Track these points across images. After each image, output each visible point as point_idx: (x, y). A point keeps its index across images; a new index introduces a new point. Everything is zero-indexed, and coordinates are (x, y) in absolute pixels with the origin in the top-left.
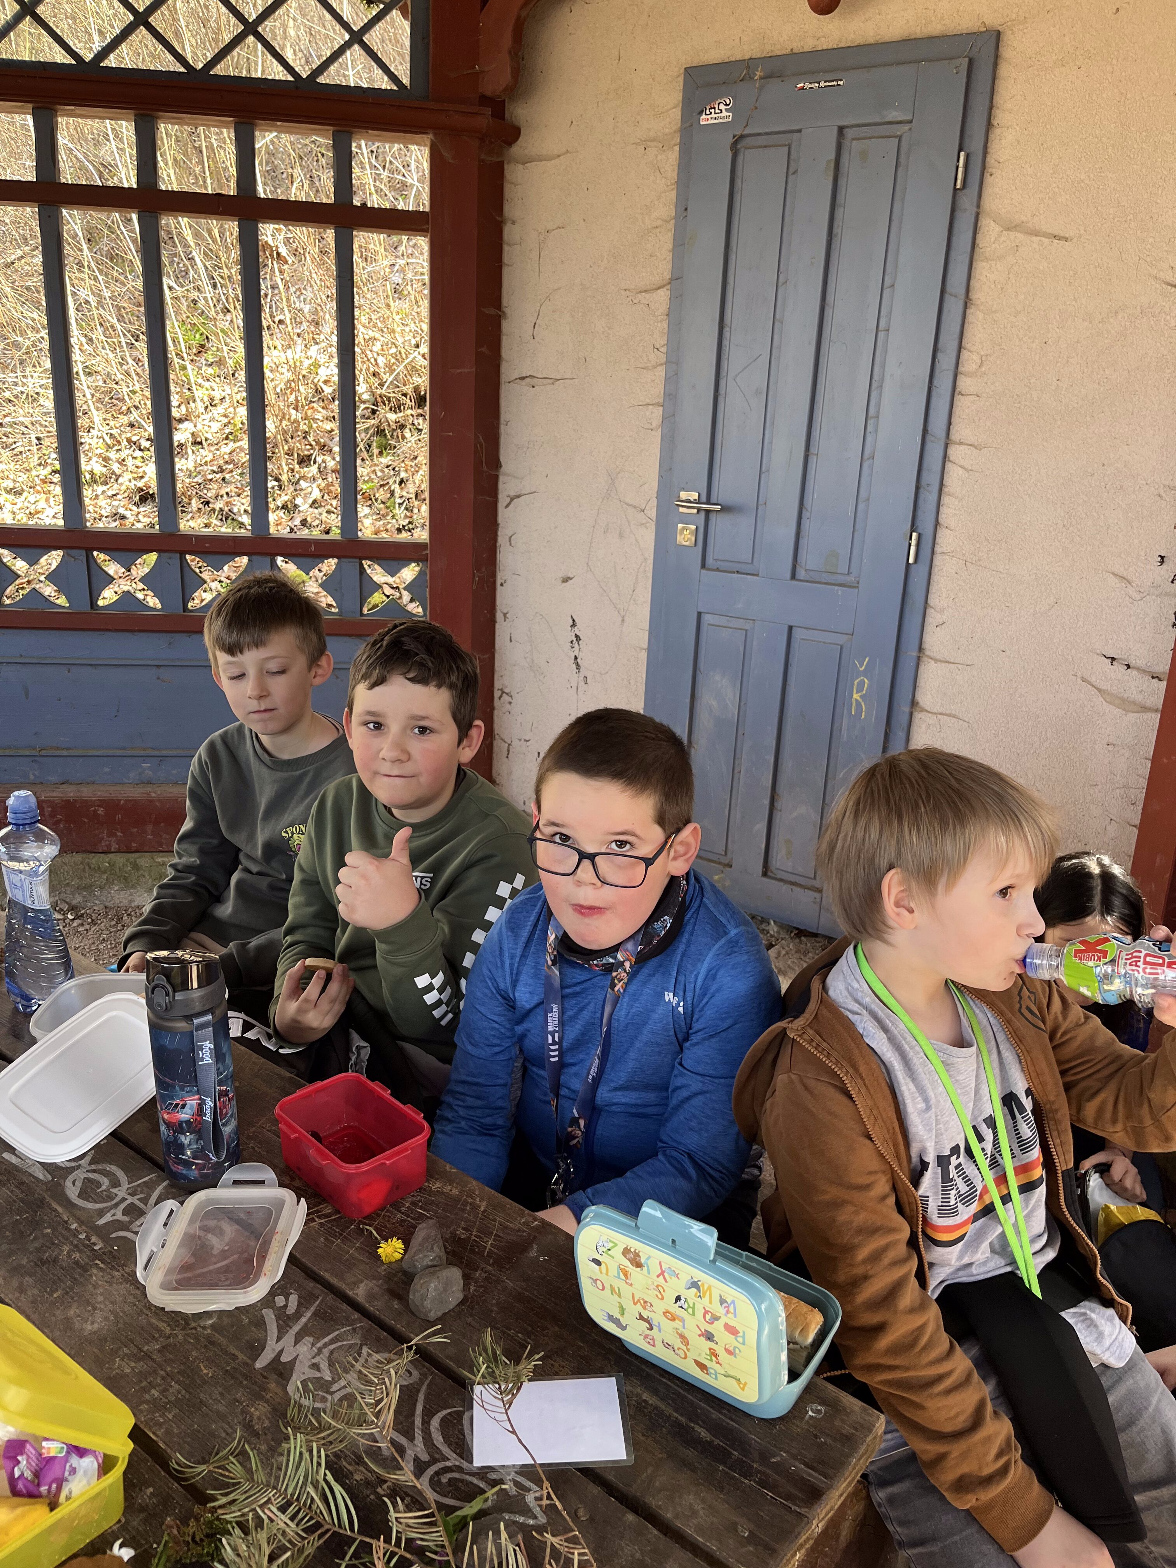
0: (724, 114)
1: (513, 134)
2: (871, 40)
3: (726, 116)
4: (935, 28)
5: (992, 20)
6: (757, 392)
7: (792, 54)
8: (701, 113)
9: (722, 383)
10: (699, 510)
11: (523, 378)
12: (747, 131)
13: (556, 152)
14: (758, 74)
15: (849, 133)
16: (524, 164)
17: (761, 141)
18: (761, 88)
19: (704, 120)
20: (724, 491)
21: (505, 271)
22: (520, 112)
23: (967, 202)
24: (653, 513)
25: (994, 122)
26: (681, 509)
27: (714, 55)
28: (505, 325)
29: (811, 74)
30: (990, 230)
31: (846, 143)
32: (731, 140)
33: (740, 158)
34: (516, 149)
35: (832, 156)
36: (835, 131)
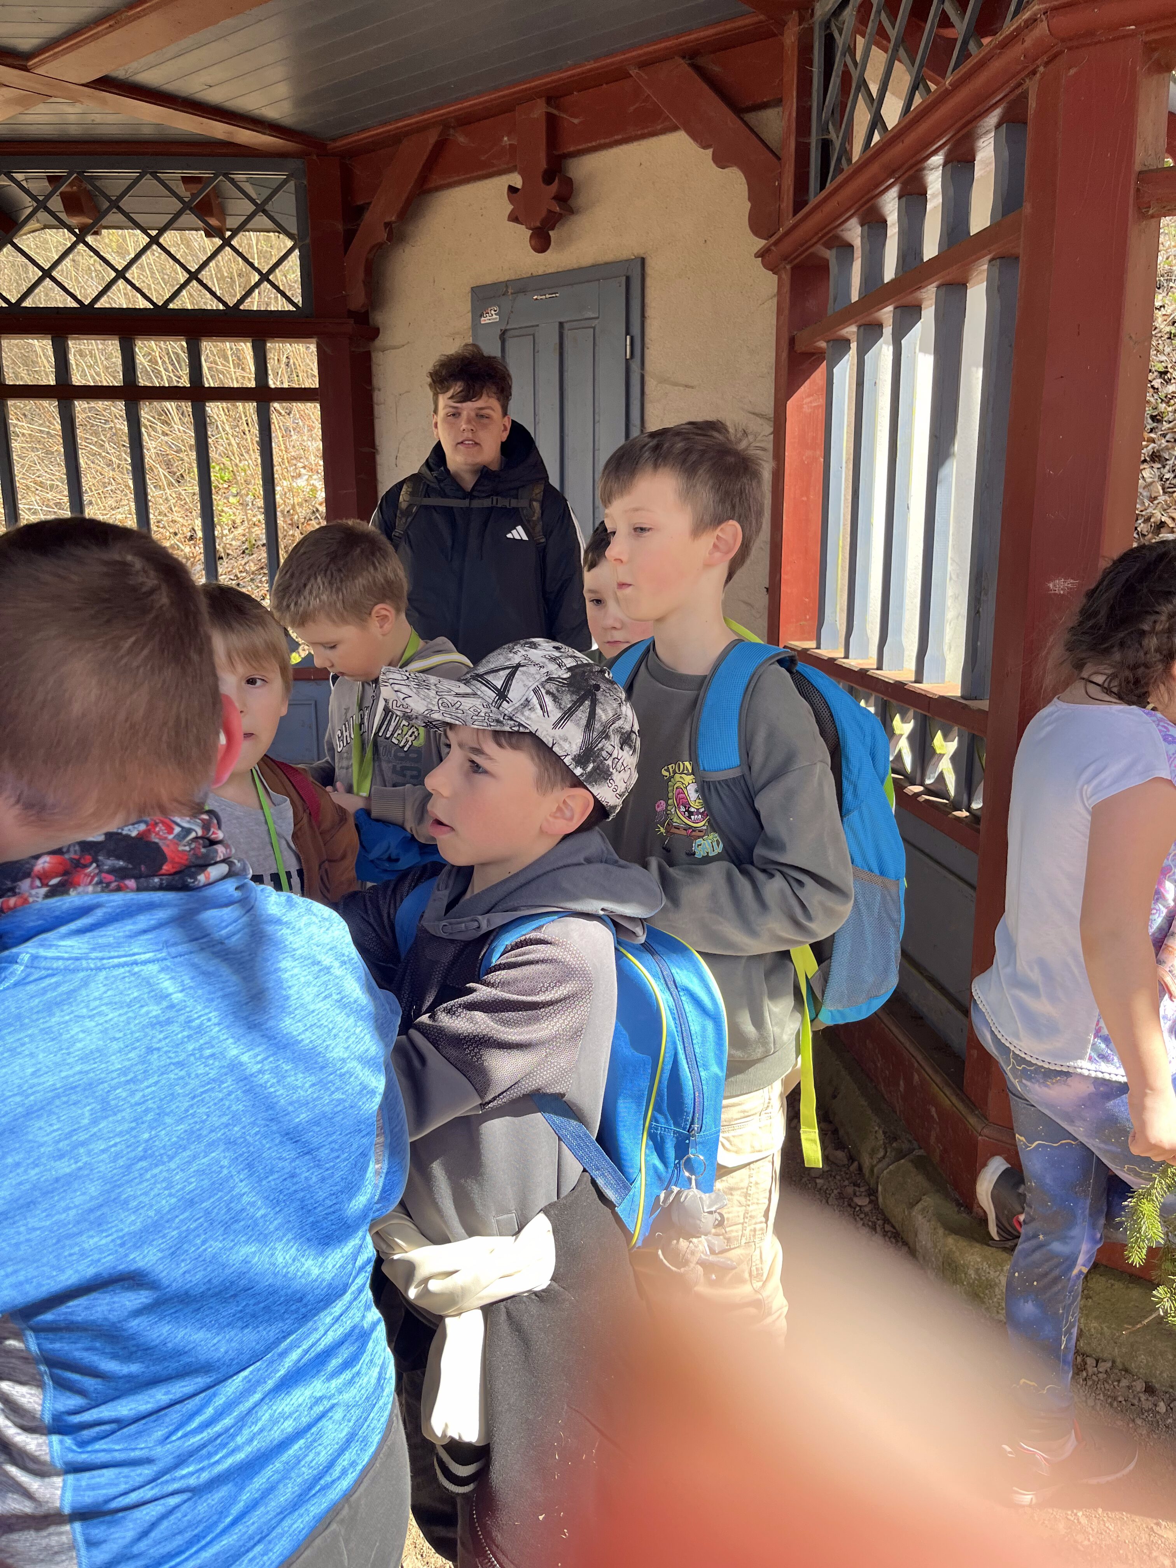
0: (494, 316)
1: (374, 333)
2: (575, 266)
3: (495, 318)
4: (610, 257)
5: (639, 251)
7: (532, 277)
12: (508, 327)
13: (402, 343)
14: (510, 291)
15: (566, 326)
16: (384, 352)
17: (516, 333)
18: (513, 299)
19: (484, 320)
22: (379, 318)
23: (635, 366)
25: (646, 315)
27: (488, 280)
29: (540, 290)
30: (651, 384)
31: (566, 332)
32: (499, 333)
33: (507, 344)
34: (378, 343)
35: (557, 341)
36: (557, 326)
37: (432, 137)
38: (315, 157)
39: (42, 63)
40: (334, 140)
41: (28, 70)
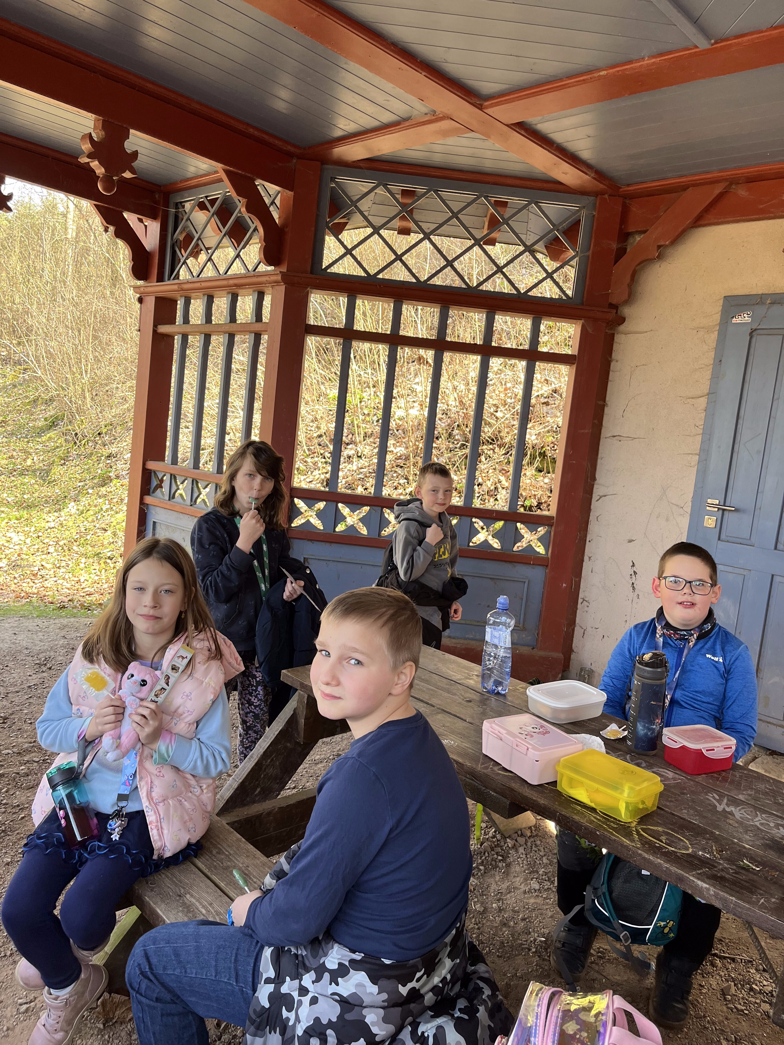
0: (747, 318)
1: (622, 320)
3: (748, 320)
6: (758, 452)
8: (733, 317)
9: (736, 446)
10: (719, 509)
11: (614, 436)
12: (759, 327)
13: (645, 330)
14: (768, 302)
16: (626, 334)
17: (767, 332)
18: (768, 308)
19: (734, 321)
20: (735, 499)
21: (609, 384)
22: (626, 311)
24: (689, 510)
26: (708, 508)
27: (741, 292)
28: (606, 410)
32: (750, 331)
33: (754, 340)
34: (622, 328)
37: (718, 189)
38: (606, 196)
39: (492, 106)
40: (628, 185)
41: (481, 109)
